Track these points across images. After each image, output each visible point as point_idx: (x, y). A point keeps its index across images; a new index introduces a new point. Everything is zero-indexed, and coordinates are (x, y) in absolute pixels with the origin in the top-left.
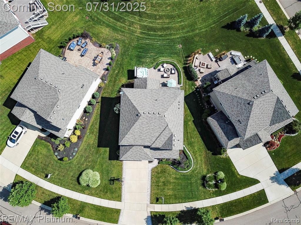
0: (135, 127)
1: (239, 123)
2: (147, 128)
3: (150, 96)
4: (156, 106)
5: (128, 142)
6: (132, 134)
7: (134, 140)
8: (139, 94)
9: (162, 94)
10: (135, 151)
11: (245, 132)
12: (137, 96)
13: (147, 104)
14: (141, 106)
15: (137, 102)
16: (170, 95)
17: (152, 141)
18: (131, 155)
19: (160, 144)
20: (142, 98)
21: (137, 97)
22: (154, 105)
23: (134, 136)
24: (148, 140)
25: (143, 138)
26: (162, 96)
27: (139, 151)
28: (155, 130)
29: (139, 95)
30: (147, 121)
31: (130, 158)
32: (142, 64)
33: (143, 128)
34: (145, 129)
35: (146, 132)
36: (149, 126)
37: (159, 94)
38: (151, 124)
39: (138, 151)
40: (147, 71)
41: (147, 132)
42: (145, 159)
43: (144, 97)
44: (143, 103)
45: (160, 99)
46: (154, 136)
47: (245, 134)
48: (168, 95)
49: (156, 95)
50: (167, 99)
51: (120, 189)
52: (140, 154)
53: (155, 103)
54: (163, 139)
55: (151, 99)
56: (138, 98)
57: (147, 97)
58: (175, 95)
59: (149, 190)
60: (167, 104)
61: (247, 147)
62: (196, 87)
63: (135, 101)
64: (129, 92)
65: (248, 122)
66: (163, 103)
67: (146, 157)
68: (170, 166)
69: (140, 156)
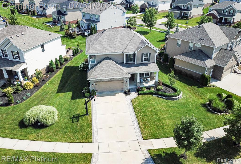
0: (102, 38)
1: (202, 40)
2: (115, 38)
5: (96, 51)
6: (100, 44)
7: (103, 49)
10: (106, 67)
11: (212, 42)
17: (123, 48)
18: (101, 71)
19: (133, 49)
23: (102, 45)
24: (119, 47)
25: (112, 46)
27: (111, 66)
28: (124, 39)
30: (113, 33)
31: (101, 75)
33: (111, 38)
34: (113, 39)
35: (114, 41)
36: (116, 36)
38: (118, 34)
39: (109, 65)
41: (116, 41)
42: (119, 75)
46: (124, 44)
47: (213, 44)
51: (89, 125)
52: (112, 70)
54: (134, 45)
59: (136, 122)
61: (226, 63)
65: (208, 36)
67: (120, 72)
68: (154, 96)
69: (113, 71)
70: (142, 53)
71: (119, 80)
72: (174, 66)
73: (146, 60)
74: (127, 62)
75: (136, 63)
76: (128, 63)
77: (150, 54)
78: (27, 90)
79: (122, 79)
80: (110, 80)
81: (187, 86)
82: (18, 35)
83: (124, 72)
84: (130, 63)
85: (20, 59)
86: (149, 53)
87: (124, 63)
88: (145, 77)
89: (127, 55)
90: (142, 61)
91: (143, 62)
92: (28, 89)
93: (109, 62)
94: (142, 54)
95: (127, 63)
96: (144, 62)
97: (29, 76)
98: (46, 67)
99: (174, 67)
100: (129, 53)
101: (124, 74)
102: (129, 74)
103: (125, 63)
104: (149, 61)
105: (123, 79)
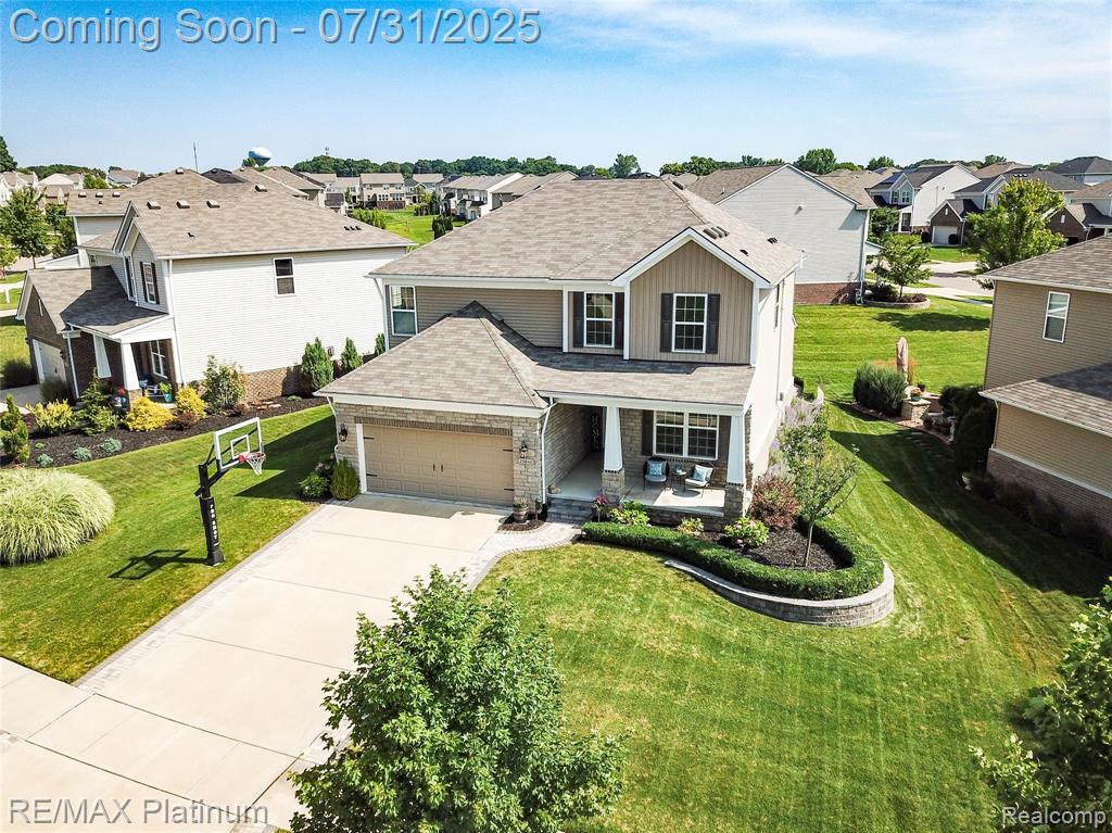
2: (562, 218)
5: (421, 266)
10: (441, 347)
17: (569, 261)
18: (404, 365)
24: (547, 257)
25: (518, 250)
27: (465, 346)
33: (542, 217)
34: (544, 222)
36: (573, 211)
39: (457, 343)
46: (590, 242)
67: (494, 381)
68: (667, 566)
69: (461, 372)
70: (667, 292)
71: (484, 430)
72: (991, 460)
73: (690, 339)
74: (577, 342)
75: (626, 357)
76: (582, 351)
77: (715, 300)
78: (129, 430)
79: (501, 426)
80: (431, 419)
81: (1004, 582)
82: (187, 200)
83: (515, 387)
84: (600, 352)
85: (158, 303)
86: (710, 296)
87: (561, 348)
88: (686, 461)
89: (577, 297)
90: (665, 347)
91: (669, 350)
92: (135, 430)
93: (468, 329)
94: (663, 295)
95: (576, 350)
96: (677, 353)
97: (179, 381)
98: (288, 369)
99: (989, 469)
100: (587, 289)
101: (513, 393)
102: (547, 399)
103: (565, 350)
104: (713, 348)
105: (506, 426)
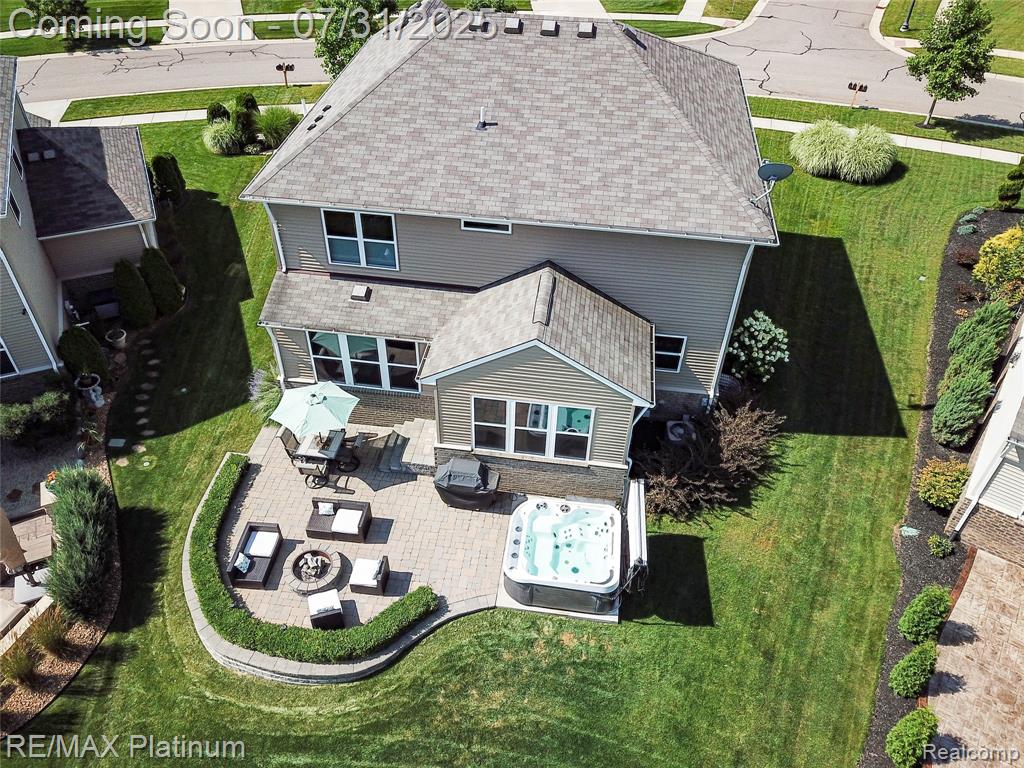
3: (535, 158)
4: (496, 79)
8: (620, 180)
9: (433, 172)
12: (640, 161)
13: (558, 98)
14: (614, 80)
15: (642, 116)
16: (365, 163)
20: (599, 142)
21: (638, 152)
22: (511, 86)
26: (431, 156)
29: (626, 170)
32: (558, 667)
37: (451, 170)
40: (522, 560)
43: (581, 153)
44: (595, 101)
45: (458, 133)
48: (384, 159)
49: (485, 164)
50: (401, 131)
53: (499, 104)
55: (523, 135)
56: (635, 145)
57: (559, 151)
58: (328, 160)
60: (412, 94)
62: (123, 462)
63: (659, 125)
64: (704, 199)
66: (440, 100)
